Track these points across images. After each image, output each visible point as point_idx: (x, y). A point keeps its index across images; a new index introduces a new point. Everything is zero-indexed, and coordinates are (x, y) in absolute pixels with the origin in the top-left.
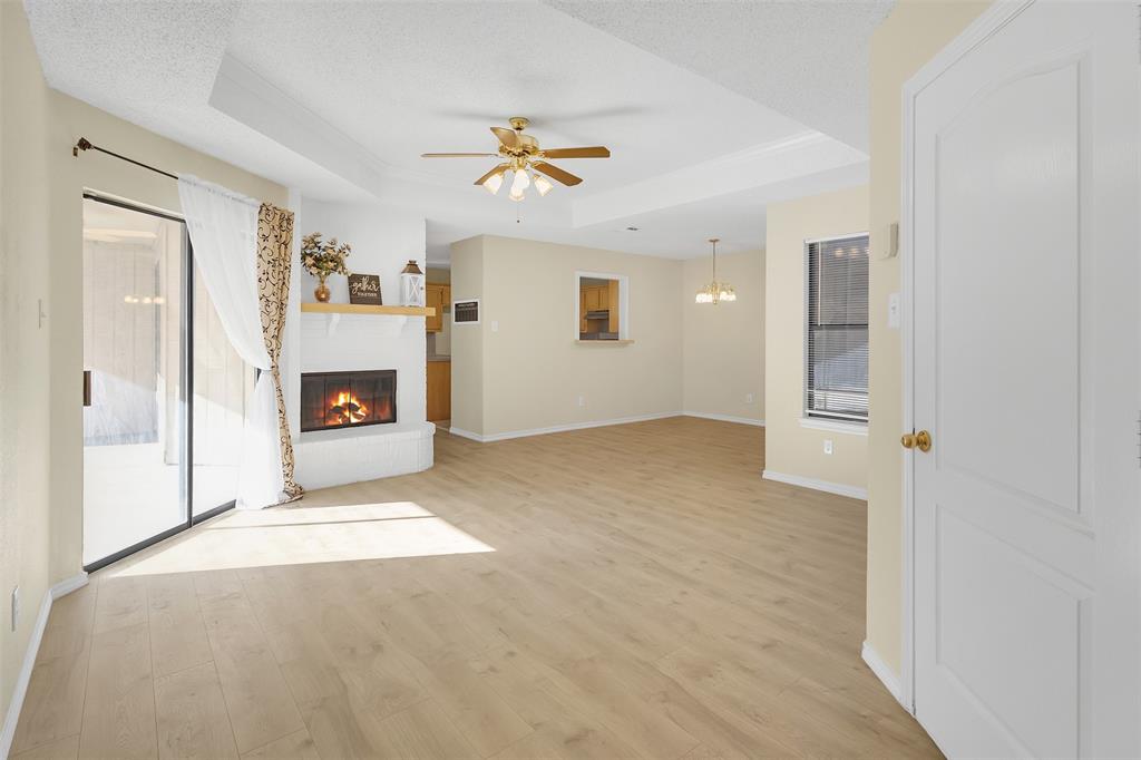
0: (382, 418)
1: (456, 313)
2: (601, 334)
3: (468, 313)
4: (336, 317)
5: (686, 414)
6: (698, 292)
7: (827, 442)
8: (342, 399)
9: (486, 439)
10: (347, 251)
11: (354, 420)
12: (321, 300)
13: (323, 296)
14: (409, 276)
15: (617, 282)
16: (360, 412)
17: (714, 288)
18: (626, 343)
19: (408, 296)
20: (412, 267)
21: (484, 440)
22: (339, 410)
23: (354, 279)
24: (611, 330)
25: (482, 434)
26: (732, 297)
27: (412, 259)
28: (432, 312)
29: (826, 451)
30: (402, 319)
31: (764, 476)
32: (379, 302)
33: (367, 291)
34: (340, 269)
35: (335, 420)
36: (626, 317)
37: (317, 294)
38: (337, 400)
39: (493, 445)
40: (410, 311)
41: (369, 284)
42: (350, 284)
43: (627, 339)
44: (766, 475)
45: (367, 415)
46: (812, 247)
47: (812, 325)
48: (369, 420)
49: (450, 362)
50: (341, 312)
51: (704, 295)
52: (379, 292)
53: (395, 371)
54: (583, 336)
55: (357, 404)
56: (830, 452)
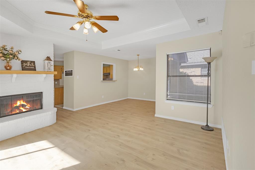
0: (37, 108)
1: (65, 73)
2: (107, 79)
3: (69, 73)
4: (15, 76)
5: (129, 98)
6: (134, 68)
7: (172, 106)
8: (19, 103)
9: (75, 110)
10: (20, 52)
11: (24, 110)
12: (7, 69)
13: (8, 68)
14: (47, 62)
15: (113, 65)
16: (27, 107)
17: (138, 67)
18: (115, 81)
19: (46, 68)
20: (48, 59)
21: (74, 111)
22: (18, 108)
23: (23, 62)
24: (110, 78)
25: (73, 108)
26: (143, 69)
27: (48, 56)
28: (56, 73)
29: (172, 109)
30: (44, 75)
31: (155, 116)
32: (35, 69)
33: (30, 66)
34: (16, 58)
35: (16, 111)
36: (115, 74)
37: (6, 67)
38: (16, 103)
39: (77, 112)
40: (48, 73)
41: (30, 64)
42: (22, 64)
43: (115, 80)
44: (156, 115)
45: (30, 107)
46: (168, 55)
47: (168, 76)
48: (31, 110)
49: (63, 87)
50: (17, 73)
51: (136, 69)
52: (35, 67)
53: (42, 92)
54: (104, 80)
55: (25, 104)
56: (173, 109)
